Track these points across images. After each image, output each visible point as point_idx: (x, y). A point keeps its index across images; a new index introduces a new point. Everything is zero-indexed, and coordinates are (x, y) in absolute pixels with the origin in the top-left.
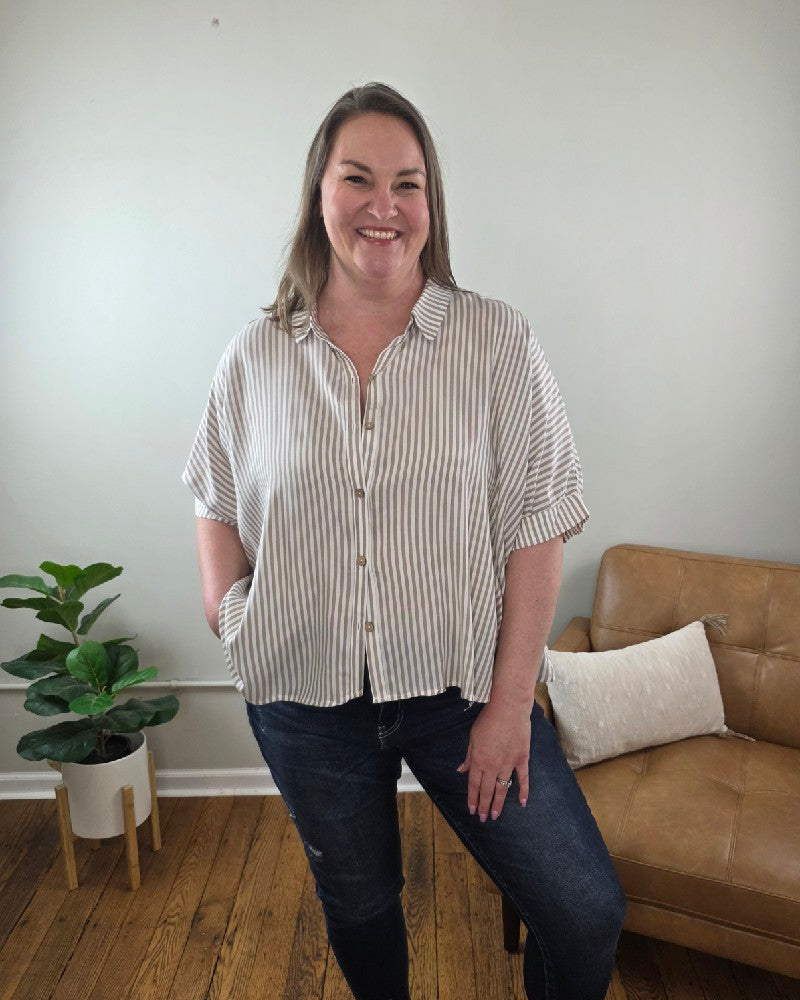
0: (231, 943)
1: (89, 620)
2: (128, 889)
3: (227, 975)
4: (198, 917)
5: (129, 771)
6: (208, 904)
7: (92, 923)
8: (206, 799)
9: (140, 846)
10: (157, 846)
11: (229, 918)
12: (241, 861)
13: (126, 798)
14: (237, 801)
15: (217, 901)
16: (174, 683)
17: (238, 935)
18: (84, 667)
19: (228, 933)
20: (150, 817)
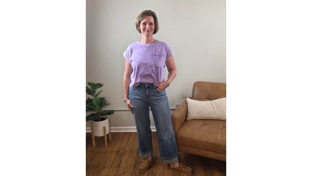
0: (124, 155)
1: (97, 95)
2: (105, 147)
3: (124, 160)
4: (118, 151)
5: (105, 123)
6: (120, 149)
7: (98, 152)
8: (120, 133)
9: (107, 140)
10: (110, 140)
11: (124, 152)
12: (127, 142)
13: (104, 128)
14: (126, 133)
15: (122, 149)
16: (113, 109)
17: (126, 154)
18: (96, 103)
19: (124, 154)
20: (109, 133)
